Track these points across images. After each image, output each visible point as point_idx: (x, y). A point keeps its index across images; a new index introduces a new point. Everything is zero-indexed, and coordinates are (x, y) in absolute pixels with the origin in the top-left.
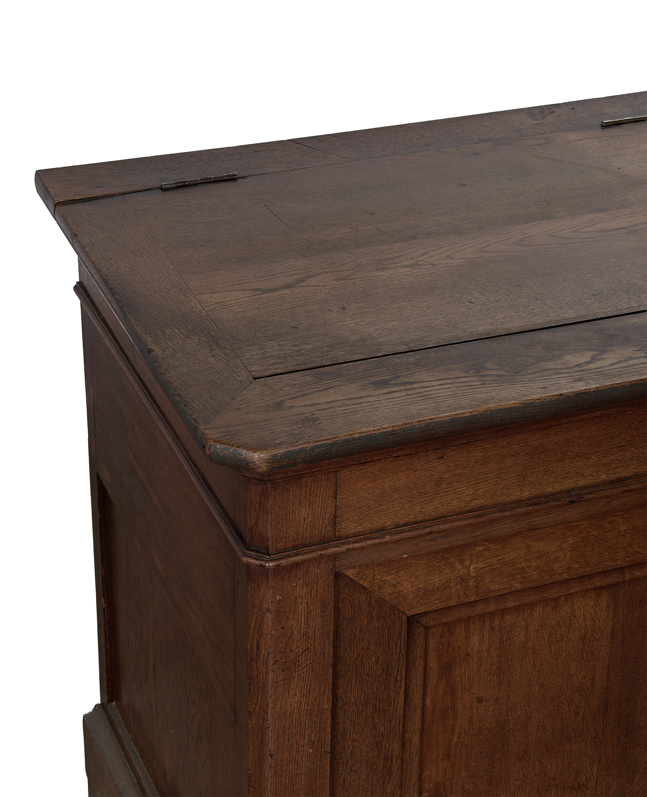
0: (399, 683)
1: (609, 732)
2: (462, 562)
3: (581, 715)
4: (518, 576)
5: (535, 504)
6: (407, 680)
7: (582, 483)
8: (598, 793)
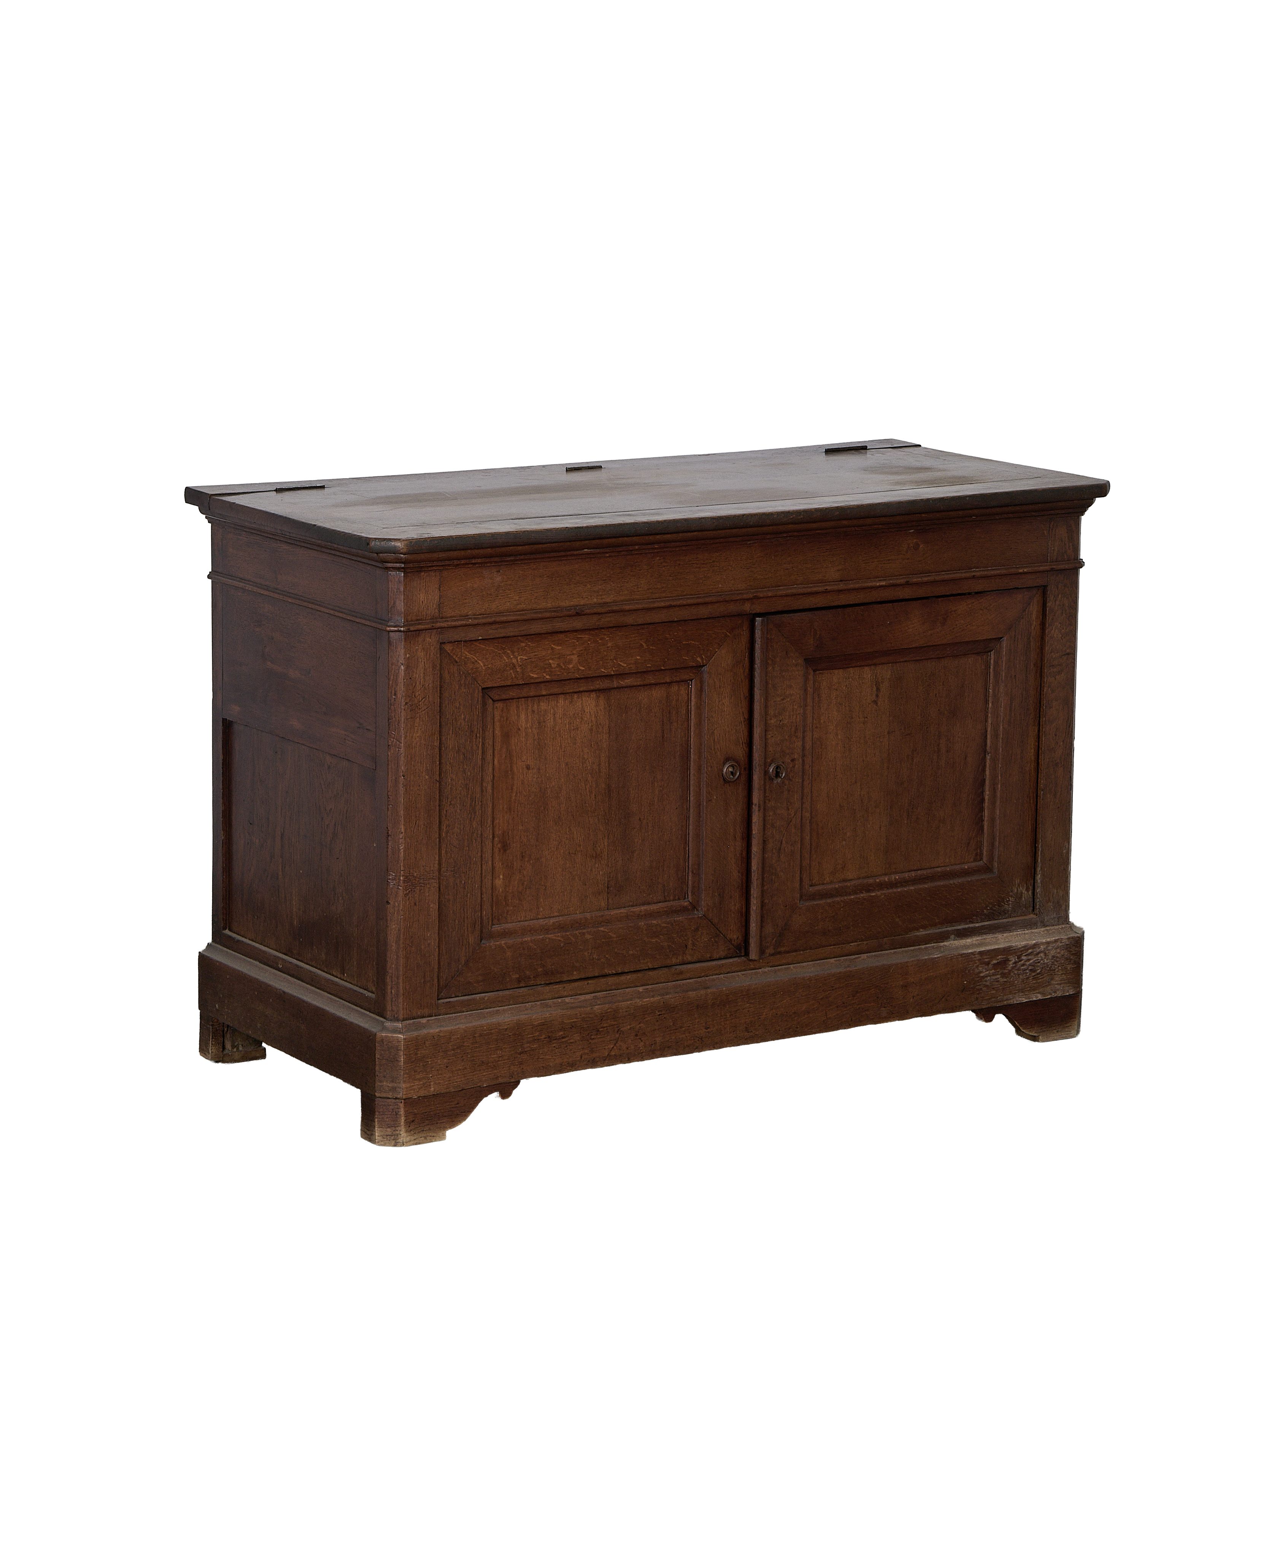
0: (478, 739)
1: (613, 813)
2: (513, 652)
3: (594, 794)
4: (547, 670)
5: (555, 611)
6: (484, 738)
7: (582, 602)
8: (610, 865)
